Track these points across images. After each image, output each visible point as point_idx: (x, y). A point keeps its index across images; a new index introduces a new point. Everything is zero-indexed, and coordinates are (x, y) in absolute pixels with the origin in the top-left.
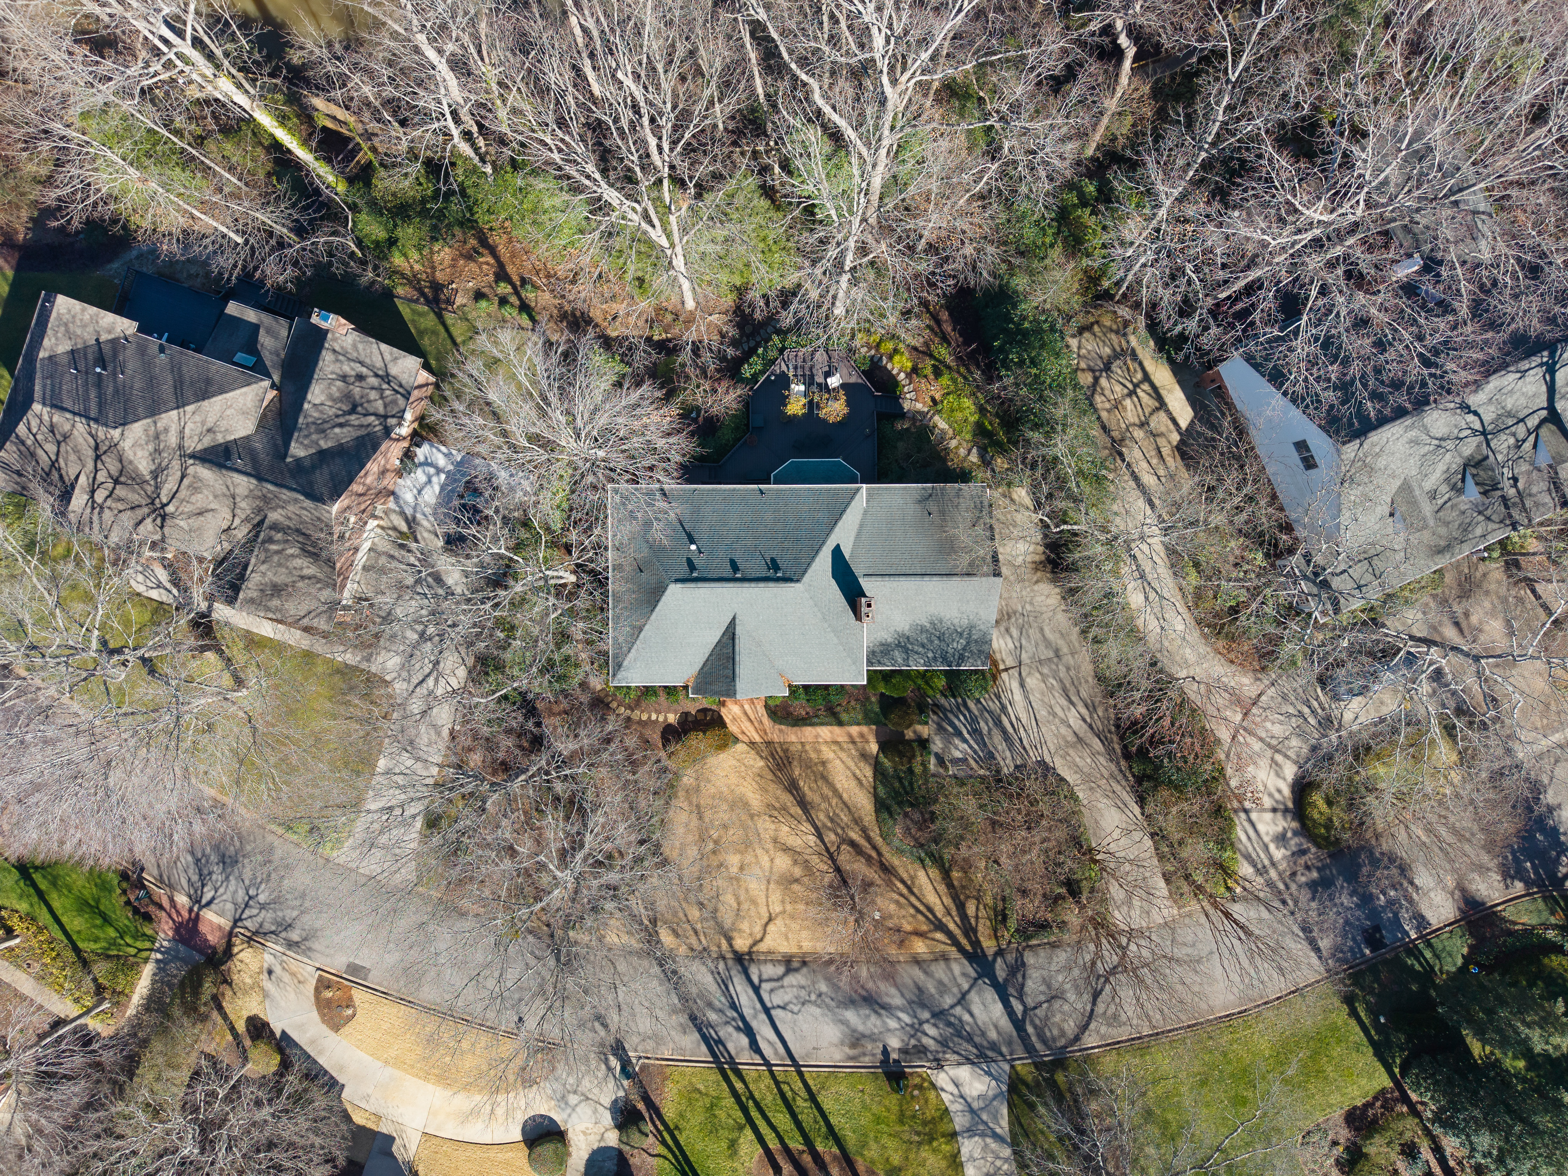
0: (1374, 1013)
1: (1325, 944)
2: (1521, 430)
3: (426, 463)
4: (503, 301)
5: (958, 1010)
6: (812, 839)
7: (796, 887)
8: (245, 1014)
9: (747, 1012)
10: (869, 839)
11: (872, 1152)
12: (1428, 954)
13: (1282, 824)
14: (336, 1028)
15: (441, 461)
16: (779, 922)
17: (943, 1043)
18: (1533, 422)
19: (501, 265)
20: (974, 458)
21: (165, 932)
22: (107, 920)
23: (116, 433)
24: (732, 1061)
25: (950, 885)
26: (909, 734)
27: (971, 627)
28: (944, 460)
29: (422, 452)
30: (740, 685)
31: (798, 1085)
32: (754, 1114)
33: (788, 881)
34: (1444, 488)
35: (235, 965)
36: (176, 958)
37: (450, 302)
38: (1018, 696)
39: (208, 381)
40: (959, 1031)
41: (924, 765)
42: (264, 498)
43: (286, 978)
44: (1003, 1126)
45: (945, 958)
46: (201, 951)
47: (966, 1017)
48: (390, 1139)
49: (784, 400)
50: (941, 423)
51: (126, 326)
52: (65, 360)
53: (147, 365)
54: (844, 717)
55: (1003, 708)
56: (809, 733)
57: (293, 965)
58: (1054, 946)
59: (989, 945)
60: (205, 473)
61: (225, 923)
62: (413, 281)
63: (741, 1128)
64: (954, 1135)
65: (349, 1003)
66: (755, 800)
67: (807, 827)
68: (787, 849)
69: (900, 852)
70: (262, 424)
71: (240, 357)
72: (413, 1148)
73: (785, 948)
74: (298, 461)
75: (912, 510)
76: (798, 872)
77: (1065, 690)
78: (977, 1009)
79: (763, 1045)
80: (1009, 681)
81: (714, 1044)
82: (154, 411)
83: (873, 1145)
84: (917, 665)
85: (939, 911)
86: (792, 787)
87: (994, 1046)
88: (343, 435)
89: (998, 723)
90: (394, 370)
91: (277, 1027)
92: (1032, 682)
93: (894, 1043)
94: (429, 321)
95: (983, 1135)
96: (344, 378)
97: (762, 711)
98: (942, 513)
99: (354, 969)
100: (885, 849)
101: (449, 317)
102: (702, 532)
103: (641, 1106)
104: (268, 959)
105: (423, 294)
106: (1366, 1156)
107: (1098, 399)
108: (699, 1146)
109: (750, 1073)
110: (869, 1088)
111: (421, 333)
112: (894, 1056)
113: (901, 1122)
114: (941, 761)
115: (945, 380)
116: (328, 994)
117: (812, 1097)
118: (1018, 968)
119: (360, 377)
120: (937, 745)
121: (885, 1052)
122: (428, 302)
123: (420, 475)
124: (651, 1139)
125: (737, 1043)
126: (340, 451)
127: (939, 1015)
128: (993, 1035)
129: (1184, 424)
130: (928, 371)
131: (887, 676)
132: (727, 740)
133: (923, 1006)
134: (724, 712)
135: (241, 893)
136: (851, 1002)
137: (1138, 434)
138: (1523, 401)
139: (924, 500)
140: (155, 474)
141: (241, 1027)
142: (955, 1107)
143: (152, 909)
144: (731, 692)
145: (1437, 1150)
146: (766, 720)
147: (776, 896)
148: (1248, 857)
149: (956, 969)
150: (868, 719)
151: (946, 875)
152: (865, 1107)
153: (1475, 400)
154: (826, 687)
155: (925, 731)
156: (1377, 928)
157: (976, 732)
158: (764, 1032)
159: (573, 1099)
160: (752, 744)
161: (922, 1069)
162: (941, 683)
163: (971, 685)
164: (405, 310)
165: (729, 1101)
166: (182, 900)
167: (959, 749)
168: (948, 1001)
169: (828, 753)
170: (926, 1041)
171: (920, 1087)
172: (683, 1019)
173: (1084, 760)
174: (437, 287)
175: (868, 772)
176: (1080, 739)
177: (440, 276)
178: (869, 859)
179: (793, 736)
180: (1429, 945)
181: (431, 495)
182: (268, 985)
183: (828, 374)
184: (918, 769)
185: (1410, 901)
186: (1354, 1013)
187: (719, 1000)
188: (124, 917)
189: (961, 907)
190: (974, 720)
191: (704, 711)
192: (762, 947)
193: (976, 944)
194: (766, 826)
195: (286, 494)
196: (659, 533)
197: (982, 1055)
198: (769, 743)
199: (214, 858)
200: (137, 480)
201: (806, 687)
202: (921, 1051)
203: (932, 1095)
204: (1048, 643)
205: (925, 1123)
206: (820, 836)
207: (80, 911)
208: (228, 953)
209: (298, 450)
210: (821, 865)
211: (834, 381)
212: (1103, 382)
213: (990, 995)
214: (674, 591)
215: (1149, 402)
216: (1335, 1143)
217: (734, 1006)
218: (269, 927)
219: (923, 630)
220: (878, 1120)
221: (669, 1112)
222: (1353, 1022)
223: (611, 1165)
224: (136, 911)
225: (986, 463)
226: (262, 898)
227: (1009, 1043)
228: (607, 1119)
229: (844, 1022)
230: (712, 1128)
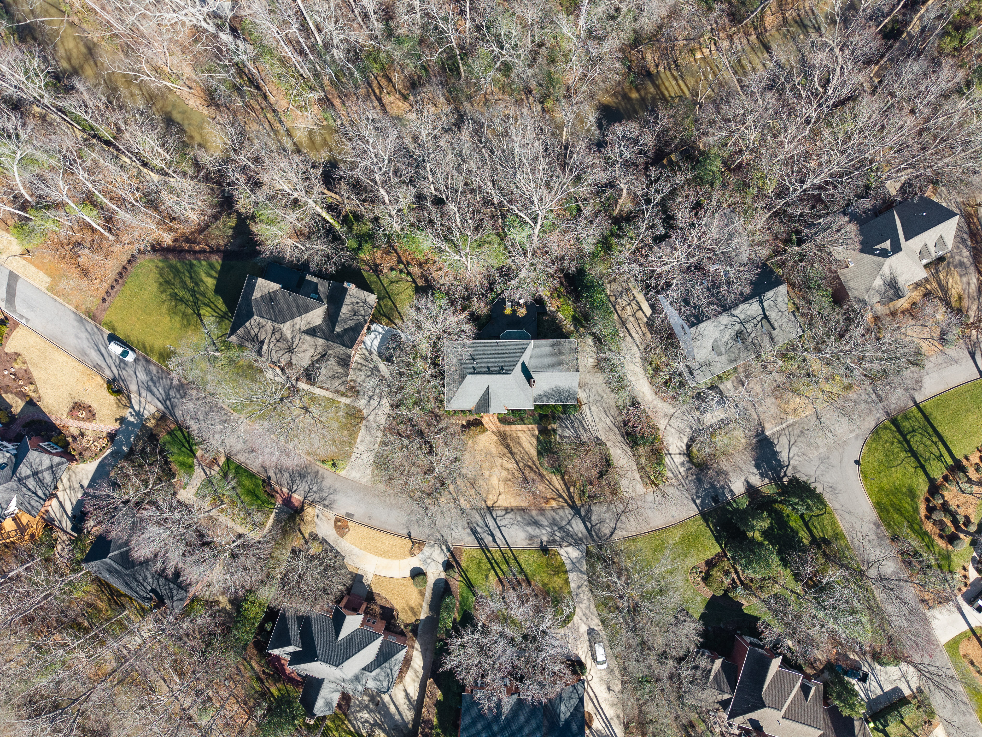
0: (715, 525)
1: (698, 501)
2: (755, 321)
3: (375, 331)
4: (401, 271)
5: (568, 527)
6: (515, 466)
7: (509, 483)
8: (308, 531)
9: (492, 528)
10: (535, 465)
11: (538, 578)
12: (734, 505)
13: (683, 459)
14: (342, 536)
15: (380, 330)
16: (503, 495)
17: (562, 538)
18: (759, 318)
19: (399, 257)
20: (572, 328)
21: (279, 502)
22: (258, 498)
23: (282, 326)
24: (486, 546)
25: (564, 480)
26: (549, 427)
27: (570, 389)
28: (561, 329)
29: (374, 327)
30: (491, 409)
31: (510, 554)
32: (494, 565)
33: (507, 480)
34: (731, 341)
35: (305, 513)
36: (283, 511)
37: (381, 271)
38: (588, 413)
39: (307, 306)
40: (568, 534)
41: (555, 438)
42: (328, 346)
43: (324, 518)
44: (584, 568)
45: (563, 508)
46: (292, 509)
47: (571, 529)
48: (362, 577)
49: (504, 309)
50: (560, 315)
51: (276, 286)
52: (260, 300)
53: (286, 301)
54: (526, 421)
55: (583, 418)
56: (513, 427)
57: (326, 513)
58: (602, 503)
59: (578, 503)
60: (307, 338)
61: (301, 499)
62: (367, 263)
63: (490, 570)
64: (566, 571)
65: (347, 527)
66: (494, 451)
67: (513, 461)
68: (506, 469)
69: (546, 469)
70: (324, 320)
71: (312, 295)
72: (370, 580)
73: (505, 504)
74: (338, 333)
75: (549, 349)
76: (510, 477)
77: (605, 412)
78: (574, 526)
79: (497, 540)
80: (585, 408)
81: (480, 540)
82: (292, 318)
83: (538, 576)
84: (551, 402)
85: (560, 491)
86: (508, 447)
87: (581, 540)
88: (351, 323)
89: (581, 423)
90: (368, 300)
91: (320, 536)
92: (593, 408)
93: (545, 539)
94: (374, 278)
95: (577, 572)
96: (352, 303)
97: (496, 420)
98: (560, 350)
99: (348, 515)
100: (541, 469)
101: (382, 277)
102: (477, 357)
103: (453, 563)
104: (317, 511)
105: (370, 267)
106: (711, 576)
107: (617, 306)
108: (475, 577)
109: (493, 550)
110: (536, 555)
111: (371, 283)
112: (545, 543)
113: (547, 567)
114: (561, 438)
115: (562, 300)
116: (339, 524)
117: (515, 559)
118: (589, 511)
119: (357, 303)
120: (559, 431)
121: (541, 542)
122: (374, 271)
123: (373, 335)
124: (457, 575)
125: (488, 539)
126: (351, 329)
127: (561, 528)
128: (580, 535)
129: (648, 314)
130: (556, 296)
131: (541, 407)
132: (485, 430)
133: (555, 525)
134: (483, 420)
135: (307, 487)
136: (529, 524)
137: (632, 319)
138: (753, 312)
139: (553, 345)
140: (292, 339)
141: (307, 536)
142: (567, 562)
143: (274, 493)
144: (487, 411)
145: (737, 573)
146: (498, 423)
147: (502, 485)
148: (670, 470)
149: (567, 511)
150: (535, 423)
151: (563, 477)
152: (534, 562)
153: (735, 312)
154: (520, 410)
155: (555, 426)
156: (717, 496)
157: (573, 427)
158: (498, 535)
159: (429, 561)
160: (493, 431)
161: (554, 548)
162: (561, 409)
163: (571, 409)
164: (365, 274)
165: (486, 561)
166: (285, 490)
167: (567, 433)
168: (564, 523)
169: (520, 434)
170: (556, 538)
171: (554, 555)
172: (469, 530)
173: (611, 436)
174: (377, 266)
175: (535, 441)
176: (611, 429)
177: (377, 261)
178: (535, 472)
179: (508, 429)
180: (735, 501)
181: (376, 343)
182: (316, 520)
183: (520, 298)
184: (553, 440)
185: (728, 486)
186: (708, 526)
187: (481, 523)
188: (264, 497)
189: (568, 489)
190: (572, 422)
191: (476, 420)
192: (497, 504)
193: (574, 502)
194: (498, 461)
195: (336, 345)
196: (465, 359)
197: (576, 543)
198: (499, 431)
199: (297, 475)
200: (287, 341)
201: (512, 411)
202: (554, 541)
203: (558, 557)
204: (599, 395)
205: (556, 567)
206: (517, 464)
207: (248, 495)
208: (302, 509)
209: (338, 329)
210: (518, 474)
211: (521, 301)
212: (619, 300)
213: (579, 521)
214: (469, 377)
215: (636, 307)
216: (701, 572)
217: (487, 526)
218: (317, 499)
219: (553, 390)
220: (539, 566)
221: (464, 565)
222: (708, 529)
223: (442, 585)
224: (269, 494)
225: (577, 330)
226: (315, 489)
227: (586, 539)
228: (441, 568)
229: (527, 531)
230: (479, 570)
